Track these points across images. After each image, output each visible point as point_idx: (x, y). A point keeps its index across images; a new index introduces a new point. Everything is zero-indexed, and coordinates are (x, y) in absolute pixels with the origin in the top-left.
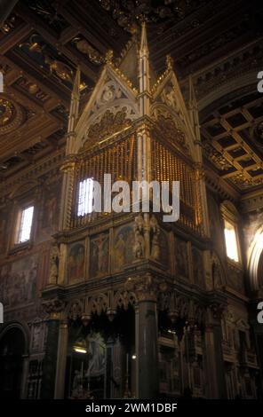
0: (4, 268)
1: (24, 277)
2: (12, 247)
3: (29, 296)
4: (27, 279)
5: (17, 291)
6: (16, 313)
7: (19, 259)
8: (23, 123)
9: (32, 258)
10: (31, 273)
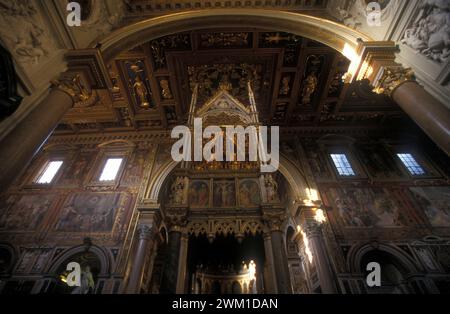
0: (12, 197)
1: (32, 209)
2: (30, 183)
3: (32, 225)
4: (35, 211)
5: (20, 219)
6: (11, 236)
7: (32, 194)
8: (90, 106)
9: (48, 197)
10: (41, 208)
